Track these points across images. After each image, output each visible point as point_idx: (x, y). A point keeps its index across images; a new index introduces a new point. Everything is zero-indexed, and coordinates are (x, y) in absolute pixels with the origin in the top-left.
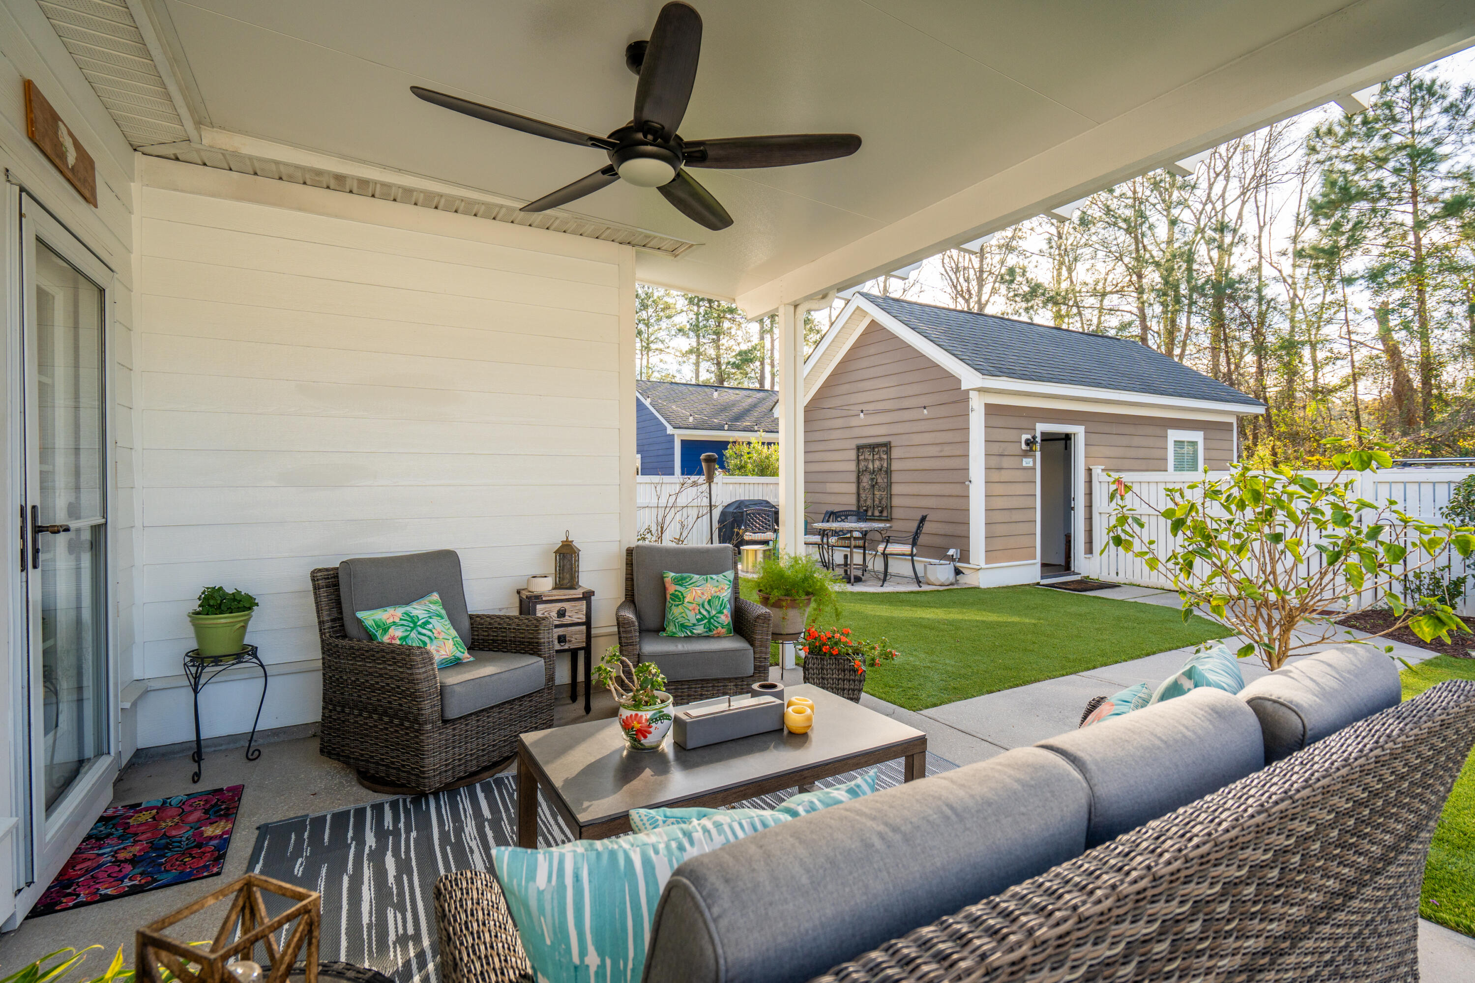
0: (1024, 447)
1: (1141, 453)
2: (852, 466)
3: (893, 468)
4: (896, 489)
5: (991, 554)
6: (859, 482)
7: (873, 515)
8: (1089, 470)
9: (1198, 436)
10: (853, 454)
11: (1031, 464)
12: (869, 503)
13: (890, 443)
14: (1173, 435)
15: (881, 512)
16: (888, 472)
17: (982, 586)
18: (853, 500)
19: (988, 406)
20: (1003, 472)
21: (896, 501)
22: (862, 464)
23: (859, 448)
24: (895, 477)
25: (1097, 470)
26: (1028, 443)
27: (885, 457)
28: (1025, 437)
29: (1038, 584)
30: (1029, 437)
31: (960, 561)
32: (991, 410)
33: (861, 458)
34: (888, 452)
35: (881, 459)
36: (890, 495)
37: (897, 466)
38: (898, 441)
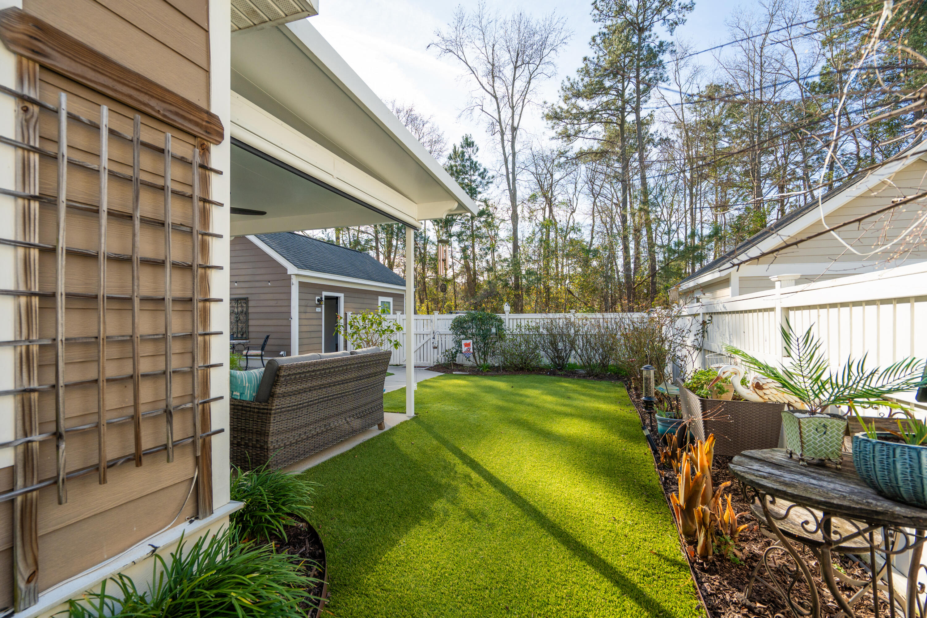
3: (249, 311)
4: (251, 323)
7: (237, 337)
9: (390, 300)
11: (320, 311)
12: (235, 330)
13: (248, 298)
14: (381, 299)
15: (242, 335)
16: (247, 313)
19: (300, 283)
20: (307, 314)
21: (250, 329)
22: (233, 309)
24: (251, 316)
25: (349, 313)
27: (245, 305)
30: (319, 298)
32: (301, 284)
33: (233, 305)
34: (247, 303)
35: (242, 307)
36: (248, 326)
37: (252, 310)
38: (252, 297)
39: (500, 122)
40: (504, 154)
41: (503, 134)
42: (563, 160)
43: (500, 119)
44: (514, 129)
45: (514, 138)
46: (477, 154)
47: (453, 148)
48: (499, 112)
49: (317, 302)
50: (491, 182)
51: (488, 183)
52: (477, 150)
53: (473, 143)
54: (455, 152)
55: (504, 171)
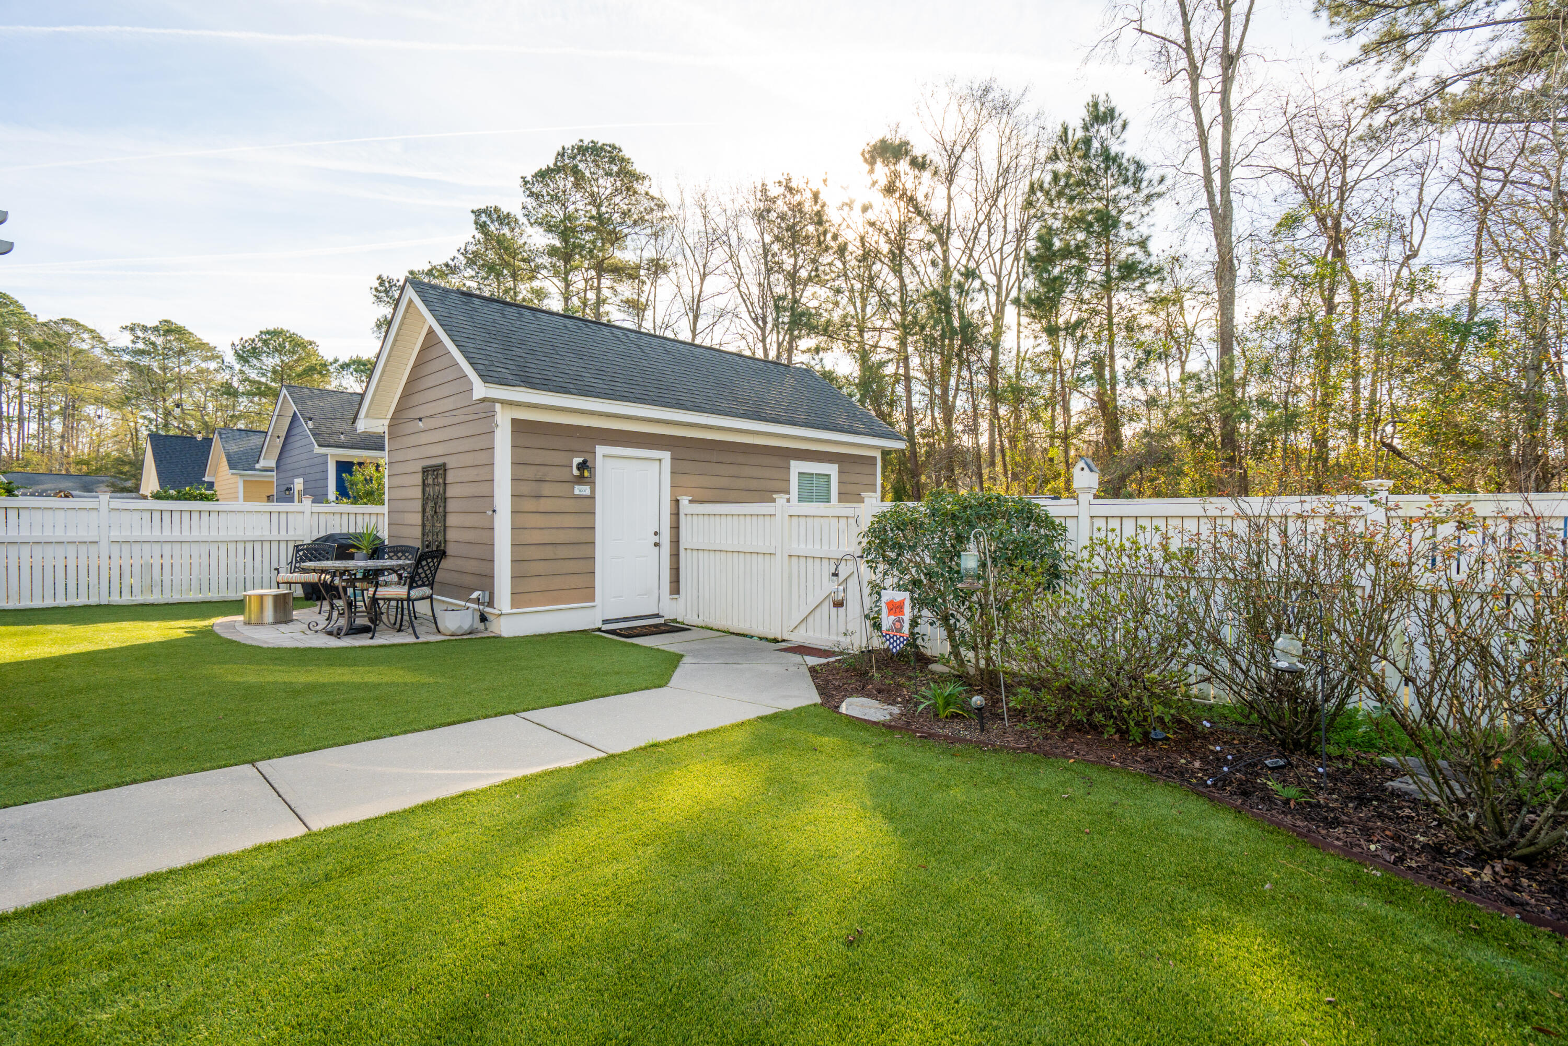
1: (753, 484)
2: (417, 493)
3: (448, 494)
4: (452, 520)
5: (518, 598)
6: (424, 511)
8: (676, 501)
9: (832, 470)
10: (418, 479)
11: (587, 493)
12: (430, 538)
13: (444, 464)
14: (797, 467)
15: (439, 547)
16: (445, 500)
18: (418, 532)
19: (514, 421)
21: (450, 535)
22: (426, 490)
23: (426, 471)
24: (451, 506)
25: (684, 501)
26: (581, 467)
27: (441, 481)
28: (575, 460)
29: (599, 630)
30: (582, 460)
31: (486, 604)
32: (519, 426)
33: (426, 482)
34: (444, 476)
35: (439, 484)
36: (445, 527)
37: (450, 492)
38: (451, 462)
39: (1188, 50)
40: (1199, 123)
41: (1194, 75)
42: (1380, 118)
43: (1188, 40)
44: (1229, 60)
45: (1227, 80)
46: (1123, 137)
47: (1059, 129)
48: (1186, 24)
49: (575, 472)
50: (1160, 195)
51: (1149, 197)
52: (1124, 126)
53: (1112, 111)
54: (1064, 138)
55: (1196, 163)
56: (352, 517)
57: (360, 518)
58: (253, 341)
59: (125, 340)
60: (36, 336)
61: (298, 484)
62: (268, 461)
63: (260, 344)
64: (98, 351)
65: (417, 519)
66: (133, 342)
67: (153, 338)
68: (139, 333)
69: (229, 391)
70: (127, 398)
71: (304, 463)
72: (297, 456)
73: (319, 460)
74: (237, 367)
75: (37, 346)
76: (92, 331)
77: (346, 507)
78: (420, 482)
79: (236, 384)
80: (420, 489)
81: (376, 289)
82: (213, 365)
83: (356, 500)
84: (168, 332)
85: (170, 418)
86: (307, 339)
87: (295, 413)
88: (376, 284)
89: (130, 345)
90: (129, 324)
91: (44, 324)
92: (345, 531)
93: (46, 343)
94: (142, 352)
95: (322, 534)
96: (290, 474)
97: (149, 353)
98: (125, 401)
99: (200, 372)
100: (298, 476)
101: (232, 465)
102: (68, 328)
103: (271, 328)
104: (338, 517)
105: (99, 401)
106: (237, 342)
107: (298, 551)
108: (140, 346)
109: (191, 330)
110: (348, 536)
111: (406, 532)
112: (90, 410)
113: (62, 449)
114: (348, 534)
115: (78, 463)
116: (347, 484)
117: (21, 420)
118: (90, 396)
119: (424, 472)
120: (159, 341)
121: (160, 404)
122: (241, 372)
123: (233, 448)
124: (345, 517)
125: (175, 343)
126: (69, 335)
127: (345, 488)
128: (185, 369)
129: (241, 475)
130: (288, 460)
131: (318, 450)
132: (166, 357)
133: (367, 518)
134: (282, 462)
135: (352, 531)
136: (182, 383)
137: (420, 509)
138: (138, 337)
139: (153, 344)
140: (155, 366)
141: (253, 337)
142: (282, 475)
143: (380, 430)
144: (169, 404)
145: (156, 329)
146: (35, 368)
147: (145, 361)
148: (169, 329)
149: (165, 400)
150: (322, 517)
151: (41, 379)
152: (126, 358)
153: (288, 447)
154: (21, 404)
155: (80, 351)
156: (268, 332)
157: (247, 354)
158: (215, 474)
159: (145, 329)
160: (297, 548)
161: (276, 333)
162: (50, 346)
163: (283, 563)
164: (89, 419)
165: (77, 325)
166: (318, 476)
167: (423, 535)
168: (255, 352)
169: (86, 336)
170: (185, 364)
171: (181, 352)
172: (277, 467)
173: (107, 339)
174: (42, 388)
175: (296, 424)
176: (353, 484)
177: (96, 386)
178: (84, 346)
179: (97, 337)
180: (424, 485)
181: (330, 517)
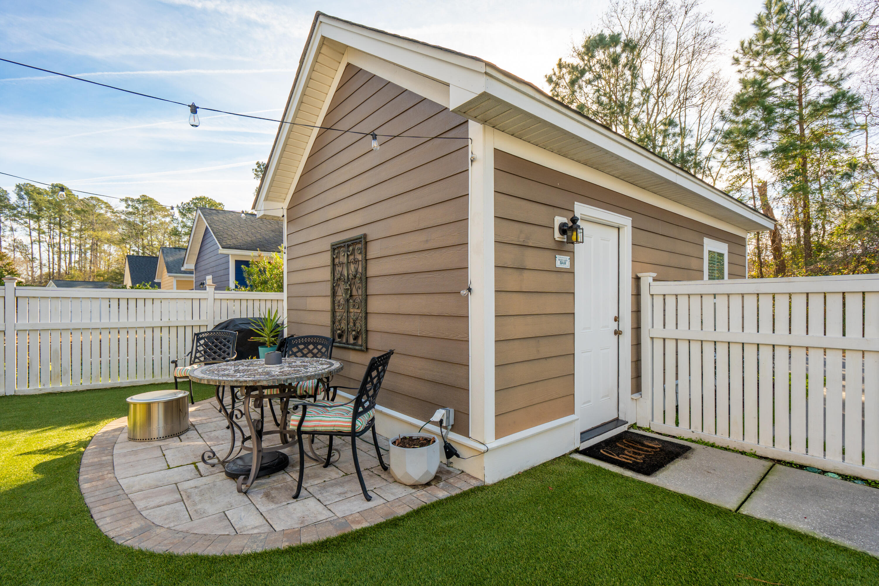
0: (557, 235)
2: (326, 274)
3: (370, 273)
4: (374, 305)
5: (505, 420)
6: (334, 294)
7: (347, 342)
8: (637, 279)
9: (725, 249)
10: (327, 258)
11: (567, 265)
12: (344, 325)
13: (365, 236)
14: (707, 245)
15: (356, 338)
16: (365, 279)
17: (489, 481)
18: (327, 319)
19: (496, 153)
20: (526, 274)
21: (373, 323)
22: (338, 269)
23: (334, 248)
24: (373, 287)
25: (647, 278)
26: (563, 230)
27: (359, 257)
28: (559, 220)
29: (578, 451)
30: (565, 220)
31: (454, 428)
33: (337, 261)
34: (365, 251)
35: (356, 261)
36: (366, 313)
37: (373, 269)
38: (372, 232)
56: (250, 303)
57: (257, 304)
58: (189, 204)
59: (122, 207)
60: (78, 207)
61: (209, 279)
62: (189, 266)
63: (192, 206)
64: (109, 214)
65: (326, 304)
66: (127, 208)
67: (137, 205)
68: (130, 203)
69: (175, 233)
70: (123, 239)
71: (213, 264)
72: (209, 260)
73: (223, 260)
74: (180, 219)
75: (77, 212)
76: (106, 203)
77: (244, 294)
78: (329, 261)
79: (180, 229)
80: (329, 270)
81: (256, 171)
82: (168, 219)
83: (253, 288)
84: (145, 201)
85: (145, 249)
86: (218, 202)
87: (207, 228)
88: (256, 167)
89: (125, 209)
90: (124, 198)
91: (81, 200)
92: (244, 316)
93: (82, 210)
94: (130, 213)
95: (224, 319)
96: (204, 273)
97: (134, 214)
98: (123, 241)
99: (162, 224)
100: (208, 274)
101: (169, 271)
102: (94, 202)
103: (198, 196)
104: (237, 303)
105: (110, 241)
106: (180, 205)
107: (198, 340)
108: (130, 210)
109: (157, 200)
110: (247, 321)
111: (310, 318)
112: (106, 247)
113: (90, 268)
114: (247, 319)
115: (98, 276)
116: (245, 275)
117: (70, 253)
118: (105, 239)
119: (334, 250)
120: (140, 207)
121: (140, 240)
122: (182, 222)
123: (170, 259)
124: (244, 303)
125: (148, 208)
126: (94, 206)
127: (244, 278)
128: (153, 222)
129: (175, 277)
130: (203, 263)
131: (222, 251)
132: (144, 215)
133: (269, 304)
134: (198, 265)
135: (250, 316)
136: (152, 230)
137: (329, 292)
138: (129, 205)
139: (137, 208)
140: (138, 221)
141: (188, 201)
142: (198, 274)
143: (279, 213)
144: (145, 242)
145: (138, 200)
146: (77, 225)
147: (132, 219)
148: (145, 200)
149: (143, 240)
150: (224, 303)
151: (81, 230)
152: (123, 217)
153: (202, 254)
154: (70, 244)
155: (100, 214)
156: (197, 199)
157: (185, 210)
158: (161, 278)
159: (133, 200)
160: (198, 337)
161: (201, 199)
162: (85, 212)
163: (182, 355)
164: (104, 252)
165: (99, 200)
166: (222, 273)
167: (334, 322)
168: (190, 210)
169: (103, 206)
170: (154, 219)
171: (152, 213)
172: (195, 269)
173: (114, 207)
174: (81, 235)
175: (208, 236)
176: (250, 274)
177: (108, 233)
178: (102, 212)
179: (108, 206)
180: (334, 265)
181: (230, 303)
